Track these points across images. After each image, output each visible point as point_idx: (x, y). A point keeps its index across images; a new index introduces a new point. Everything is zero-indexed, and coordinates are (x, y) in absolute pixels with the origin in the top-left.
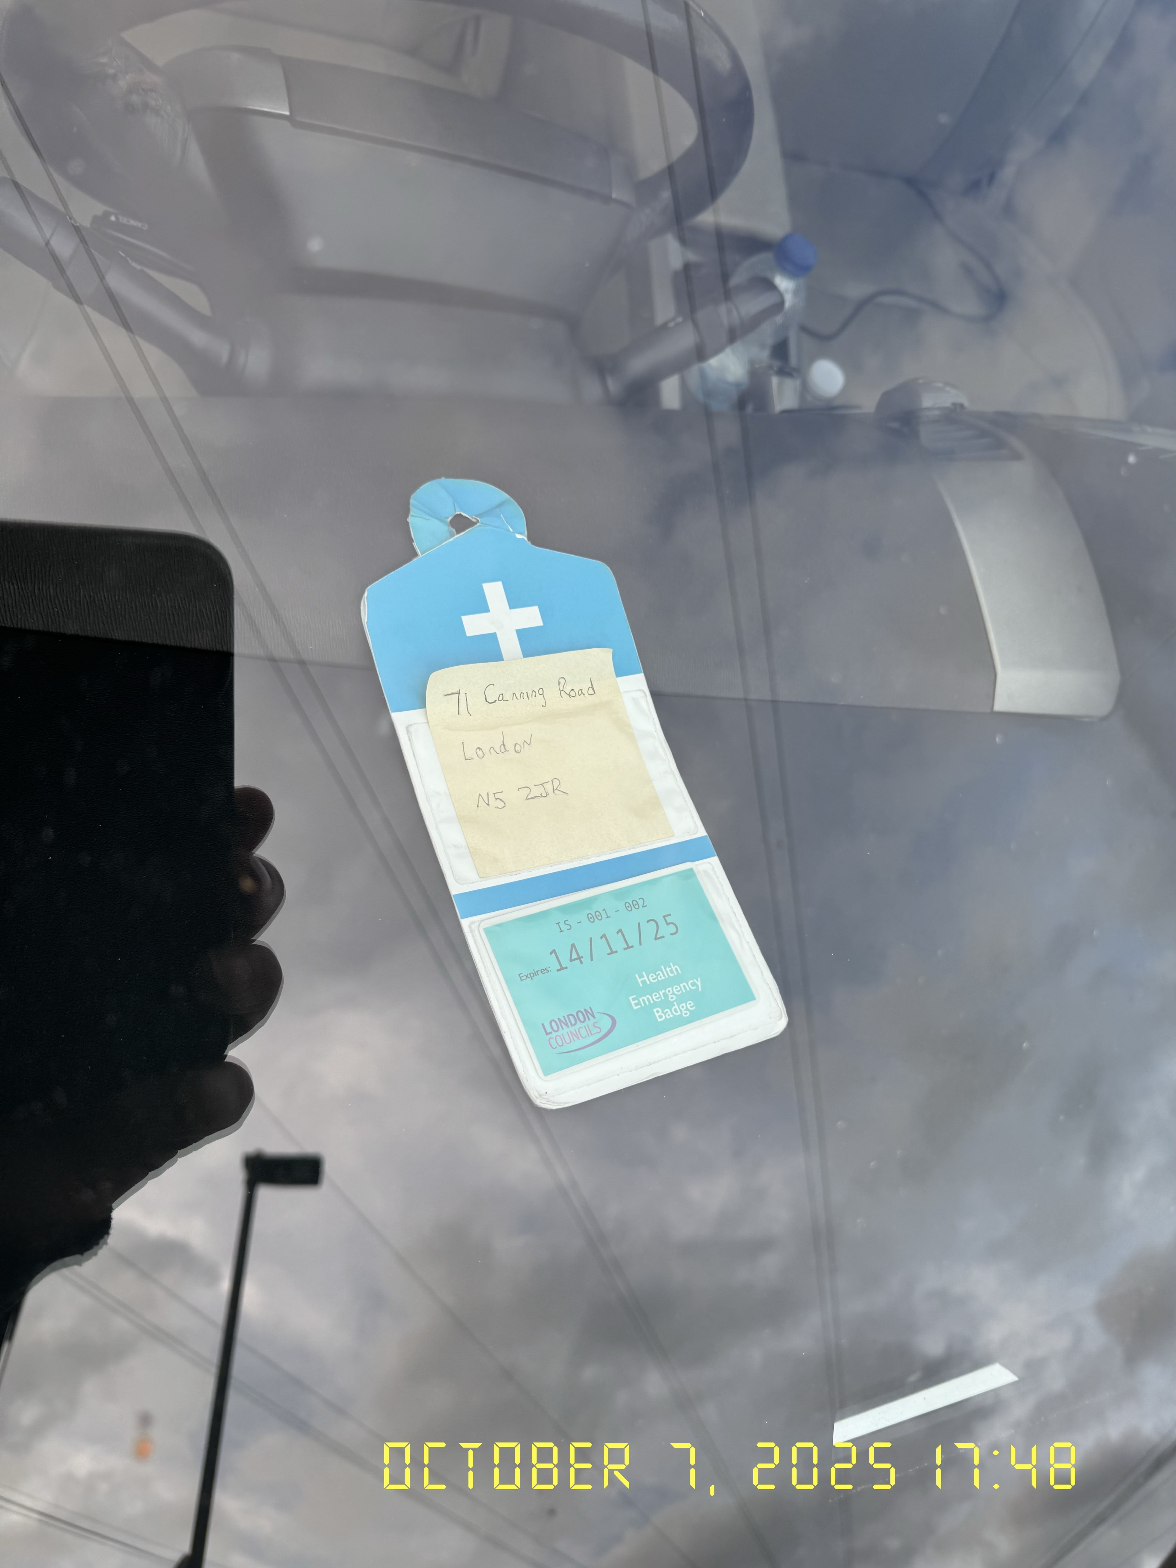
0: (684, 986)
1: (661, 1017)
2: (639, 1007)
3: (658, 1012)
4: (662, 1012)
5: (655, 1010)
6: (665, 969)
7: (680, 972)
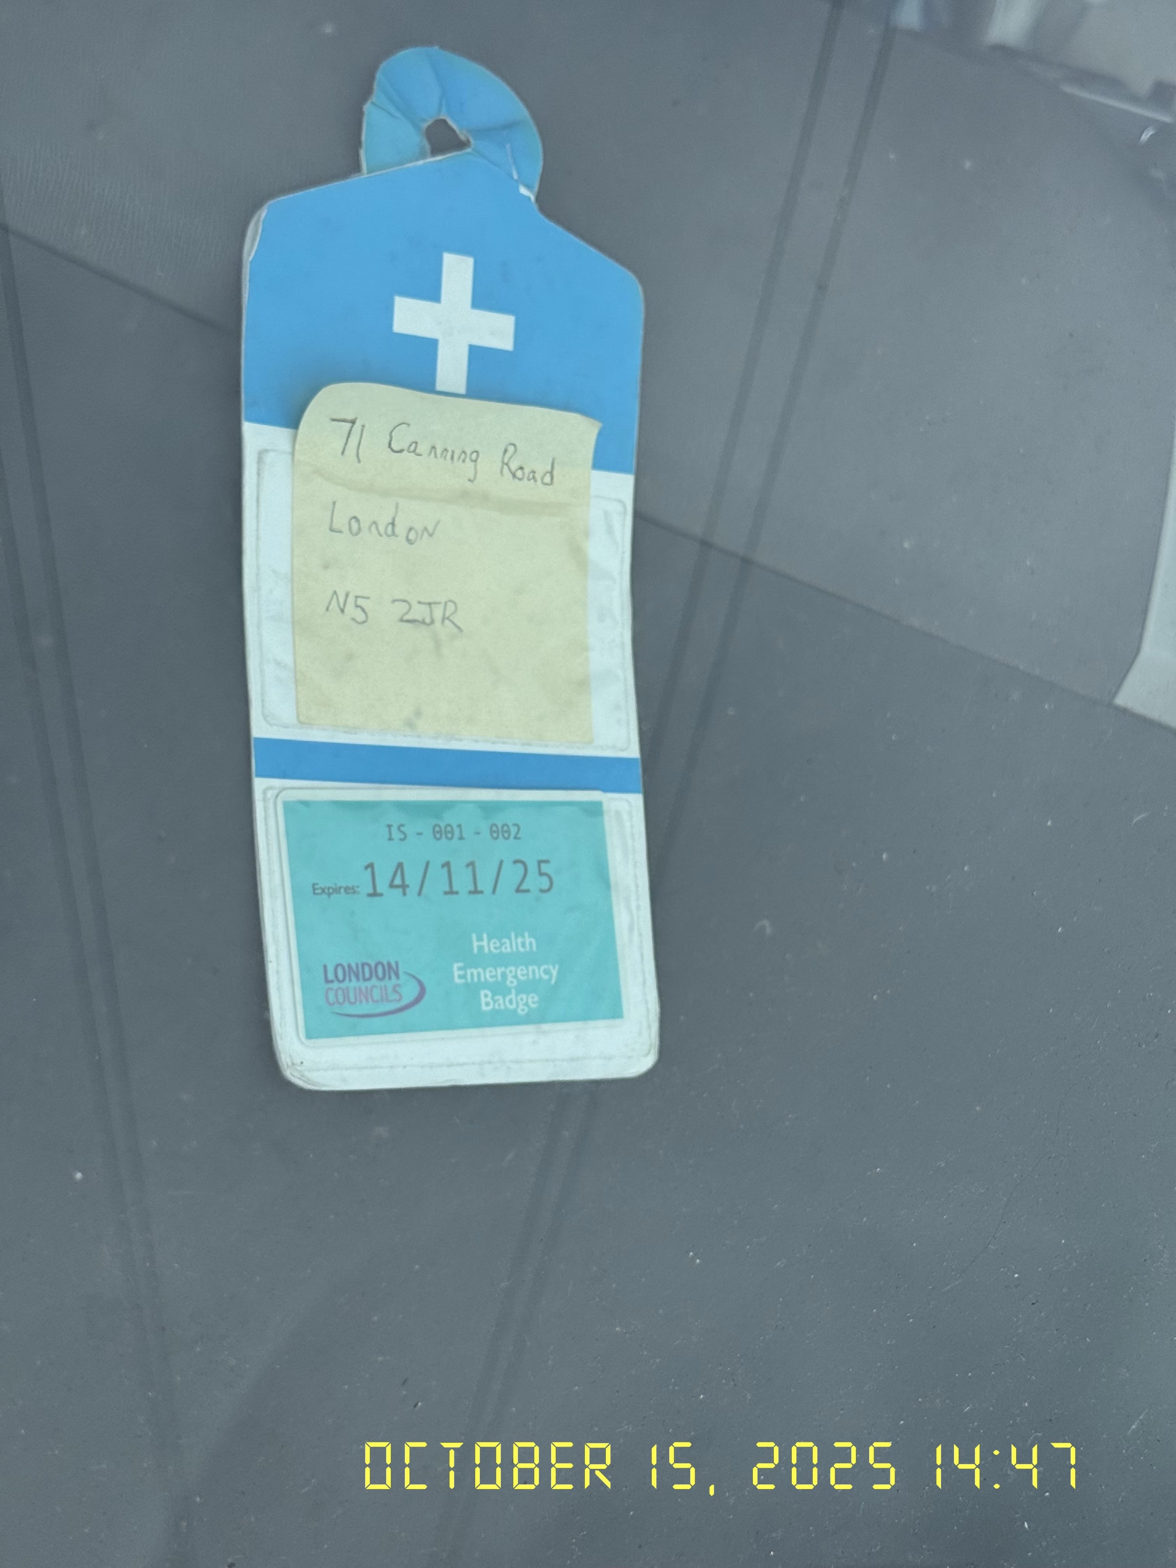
0: (534, 971)
1: (487, 1004)
2: (462, 981)
3: (486, 996)
4: (492, 998)
5: (482, 993)
6: (516, 938)
7: (534, 948)
